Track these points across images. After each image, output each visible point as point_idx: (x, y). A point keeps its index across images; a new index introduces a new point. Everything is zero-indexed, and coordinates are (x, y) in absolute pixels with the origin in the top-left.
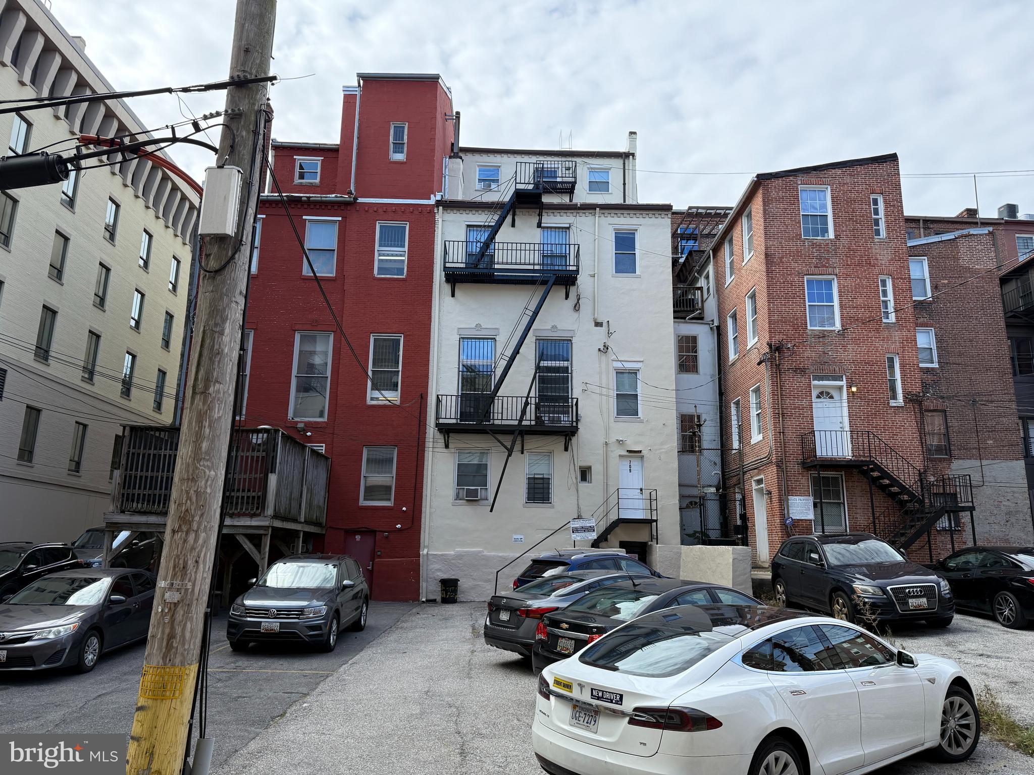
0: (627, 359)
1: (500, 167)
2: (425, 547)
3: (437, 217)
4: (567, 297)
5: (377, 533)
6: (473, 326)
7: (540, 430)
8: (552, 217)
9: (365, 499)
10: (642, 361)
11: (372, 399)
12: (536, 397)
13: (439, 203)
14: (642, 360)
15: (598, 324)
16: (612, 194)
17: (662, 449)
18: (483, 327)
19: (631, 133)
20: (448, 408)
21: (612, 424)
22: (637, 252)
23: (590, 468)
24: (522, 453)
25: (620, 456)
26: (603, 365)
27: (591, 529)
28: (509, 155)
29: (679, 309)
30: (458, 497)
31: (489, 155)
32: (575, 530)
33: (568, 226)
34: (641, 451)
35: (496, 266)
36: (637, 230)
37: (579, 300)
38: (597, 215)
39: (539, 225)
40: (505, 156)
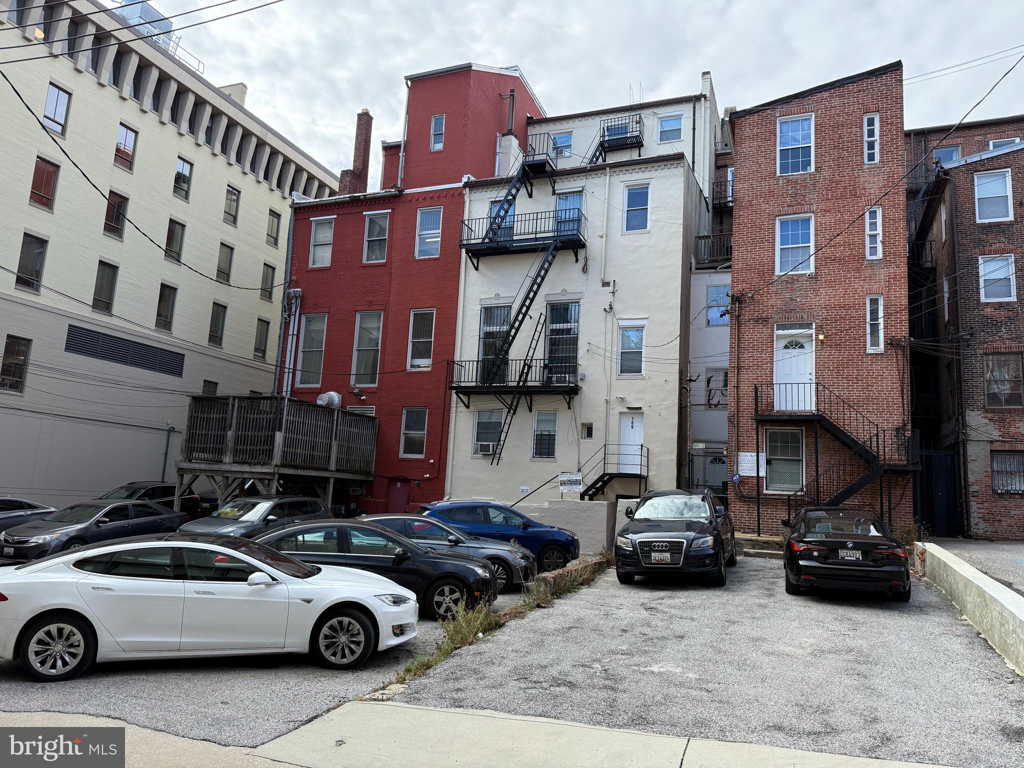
0: (628, 315)
1: (572, 132)
2: (447, 495)
3: (466, 198)
4: (577, 260)
5: (412, 482)
6: (493, 296)
7: (546, 389)
8: (572, 182)
9: (405, 452)
10: (647, 318)
11: (412, 366)
12: (544, 360)
13: (467, 185)
14: (647, 316)
15: (606, 284)
16: (683, 141)
17: (662, 405)
18: (501, 296)
19: (704, 74)
20: (471, 373)
21: (614, 382)
22: (649, 207)
23: (592, 424)
24: (531, 411)
25: (621, 413)
26: (609, 325)
28: (580, 119)
30: (476, 452)
31: (562, 122)
32: (563, 483)
33: (580, 189)
34: (640, 408)
35: (515, 238)
36: (649, 184)
37: (586, 263)
38: (608, 175)
39: (554, 193)
40: (577, 121)
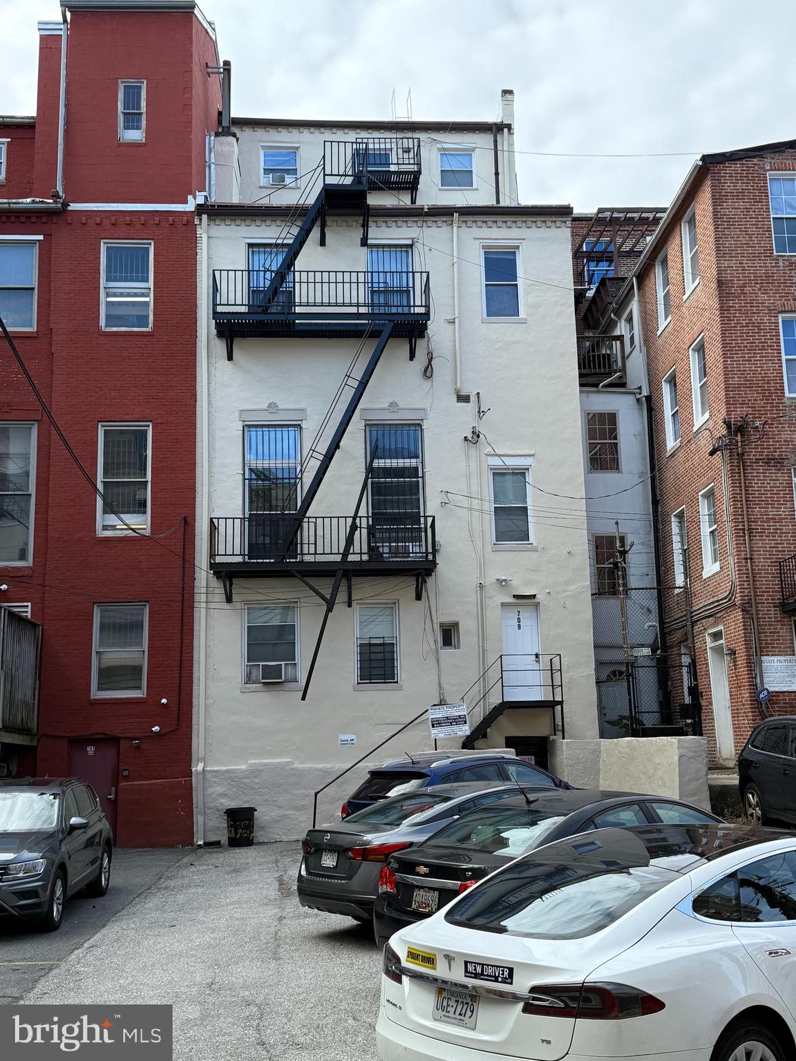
0: (511, 453)
1: (297, 148)
2: (199, 760)
3: (199, 231)
4: (412, 357)
5: (122, 742)
6: (265, 406)
7: (375, 569)
8: (384, 228)
9: (99, 689)
10: (532, 455)
11: (105, 528)
12: (368, 517)
13: (201, 209)
14: (532, 452)
15: (462, 398)
16: (477, 190)
17: (565, 591)
18: (280, 407)
19: (505, 92)
20: (230, 539)
21: (490, 555)
22: (520, 282)
23: (456, 625)
24: (350, 605)
25: (503, 605)
26: (473, 463)
27: (460, 720)
28: (312, 130)
29: (587, 371)
30: (249, 679)
31: (280, 129)
32: (436, 723)
33: (409, 242)
34: (535, 596)
35: (298, 310)
36: (518, 247)
37: (430, 360)
38: (455, 225)
39: (364, 242)
40: (306, 132)
